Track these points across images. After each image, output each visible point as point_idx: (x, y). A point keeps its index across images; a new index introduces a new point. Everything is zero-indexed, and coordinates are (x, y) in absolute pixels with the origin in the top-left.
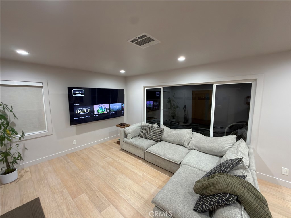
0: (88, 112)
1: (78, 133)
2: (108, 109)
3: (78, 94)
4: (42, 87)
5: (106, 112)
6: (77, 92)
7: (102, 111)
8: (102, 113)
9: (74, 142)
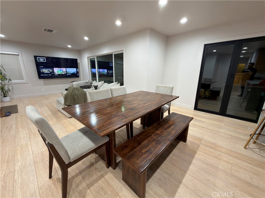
0: (50, 72)
1: (45, 85)
2: (65, 71)
3: (42, 60)
4: (18, 55)
5: (64, 73)
6: (41, 59)
7: (60, 72)
8: (60, 74)
9: (43, 89)
